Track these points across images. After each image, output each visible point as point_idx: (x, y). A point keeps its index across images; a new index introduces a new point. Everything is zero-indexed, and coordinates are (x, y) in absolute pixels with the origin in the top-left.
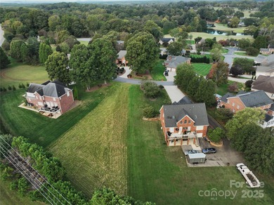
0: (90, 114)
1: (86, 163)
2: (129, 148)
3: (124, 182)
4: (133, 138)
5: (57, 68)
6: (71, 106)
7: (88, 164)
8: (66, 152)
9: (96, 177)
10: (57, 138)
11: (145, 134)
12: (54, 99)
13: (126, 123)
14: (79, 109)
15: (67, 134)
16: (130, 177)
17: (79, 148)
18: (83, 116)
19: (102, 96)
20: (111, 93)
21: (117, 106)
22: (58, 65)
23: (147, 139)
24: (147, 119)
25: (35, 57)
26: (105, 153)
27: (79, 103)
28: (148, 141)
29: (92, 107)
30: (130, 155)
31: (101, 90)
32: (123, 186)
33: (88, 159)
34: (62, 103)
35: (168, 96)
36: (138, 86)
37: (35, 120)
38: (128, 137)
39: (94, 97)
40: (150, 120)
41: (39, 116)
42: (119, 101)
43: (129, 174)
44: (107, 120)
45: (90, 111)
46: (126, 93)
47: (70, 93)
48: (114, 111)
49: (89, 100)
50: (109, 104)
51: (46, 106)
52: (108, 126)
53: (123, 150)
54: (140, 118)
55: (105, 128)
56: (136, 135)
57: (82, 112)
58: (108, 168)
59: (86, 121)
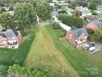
0: (33, 42)
1: (49, 66)
2: (63, 53)
3: (73, 69)
4: (61, 48)
6: (21, 40)
8: (35, 64)
9: (59, 71)
11: (65, 45)
12: (14, 38)
13: (53, 42)
14: (27, 41)
15: (30, 55)
17: (41, 60)
18: (31, 44)
19: (34, 32)
20: (38, 30)
24: (61, 39)
26: (55, 59)
27: (25, 38)
28: (68, 48)
29: (33, 38)
30: (65, 56)
31: (32, 30)
33: (49, 64)
35: (62, 28)
36: (48, 25)
38: (59, 48)
40: (63, 38)
42: (44, 33)
43: (71, 64)
44: (44, 43)
45: (33, 40)
46: (44, 29)
47: (20, 33)
48: (44, 38)
49: (29, 35)
51: (8, 43)
52: (47, 46)
53: (61, 54)
54: (58, 39)
55: (46, 47)
56: (61, 46)
57: (29, 42)
58: (61, 65)
59: (34, 46)
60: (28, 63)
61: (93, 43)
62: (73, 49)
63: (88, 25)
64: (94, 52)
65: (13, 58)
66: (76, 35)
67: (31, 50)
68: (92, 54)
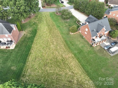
0: (35, 39)
1: (57, 74)
2: (75, 55)
3: (87, 78)
4: (72, 47)
6: (19, 36)
8: (38, 72)
9: (70, 82)
10: (25, 63)
11: (78, 43)
13: (62, 39)
14: (26, 37)
15: (30, 58)
17: (45, 65)
18: (32, 42)
19: (36, 24)
20: (40, 20)
23: (80, 46)
24: (73, 34)
26: (64, 63)
27: (23, 33)
28: (82, 47)
29: (34, 33)
30: (78, 59)
31: (33, 20)
35: (74, 16)
36: (54, 13)
38: (69, 48)
39: (31, 26)
40: (75, 33)
42: (49, 25)
43: (86, 71)
44: (49, 40)
45: (34, 36)
46: (49, 18)
47: (15, 28)
48: (50, 32)
49: (29, 29)
52: (53, 44)
53: (72, 57)
54: (68, 34)
55: (52, 46)
56: (73, 45)
57: (29, 38)
58: (72, 72)
59: (36, 45)
60: (29, 70)
61: (115, 39)
62: (89, 49)
63: (110, 14)
64: (116, 53)
66: (94, 31)
67: (32, 51)
68: (113, 56)
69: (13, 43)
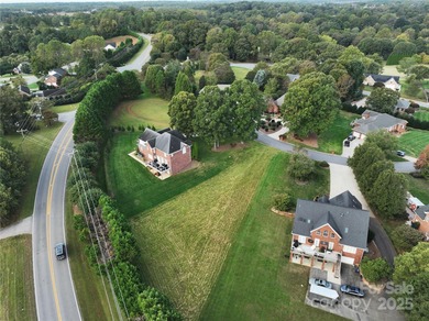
0: (204, 183)
2: (234, 246)
3: (207, 291)
4: (246, 233)
5: (180, 114)
6: (185, 167)
7: (174, 251)
8: (156, 227)
10: (153, 206)
11: (266, 233)
12: (165, 155)
13: (245, 209)
14: (194, 174)
15: (167, 205)
16: (217, 287)
17: (173, 226)
18: (195, 185)
19: (230, 161)
20: (243, 159)
21: (244, 181)
22: (181, 110)
23: (263, 241)
24: (277, 212)
25: (170, 89)
27: (197, 165)
28: (263, 245)
29: (213, 174)
30: (231, 256)
31: (233, 153)
32: (203, 295)
33: (177, 245)
34: (173, 161)
37: (139, 176)
38: (240, 230)
39: (219, 160)
40: (282, 213)
41: (145, 171)
42: (250, 174)
43: (218, 282)
44: (222, 197)
45: (206, 179)
46: (266, 162)
47: (187, 150)
48: (237, 186)
49: (211, 164)
50: (234, 175)
51: (156, 161)
52: (220, 207)
53: (225, 246)
54: (267, 207)
55: (215, 208)
56: (252, 230)
57: (196, 178)
58: (196, 264)
60: (149, 217)
65: (139, 194)
67: (180, 198)
69: (168, 171)
